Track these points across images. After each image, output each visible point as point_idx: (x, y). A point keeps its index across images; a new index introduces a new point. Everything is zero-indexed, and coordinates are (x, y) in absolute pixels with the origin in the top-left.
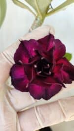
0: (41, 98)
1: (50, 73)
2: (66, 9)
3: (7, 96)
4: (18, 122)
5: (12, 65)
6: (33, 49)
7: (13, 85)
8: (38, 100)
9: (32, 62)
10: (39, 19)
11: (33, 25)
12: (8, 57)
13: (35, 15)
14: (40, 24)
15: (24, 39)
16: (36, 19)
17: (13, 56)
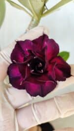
0: (37, 95)
1: (42, 71)
2: (60, 9)
3: (5, 94)
4: (16, 118)
5: (9, 64)
6: (27, 50)
7: (11, 84)
8: (35, 97)
9: (26, 62)
10: (35, 20)
11: (30, 25)
12: (5, 57)
13: (31, 15)
14: (36, 24)
15: (19, 40)
16: (33, 20)
17: (10, 56)
